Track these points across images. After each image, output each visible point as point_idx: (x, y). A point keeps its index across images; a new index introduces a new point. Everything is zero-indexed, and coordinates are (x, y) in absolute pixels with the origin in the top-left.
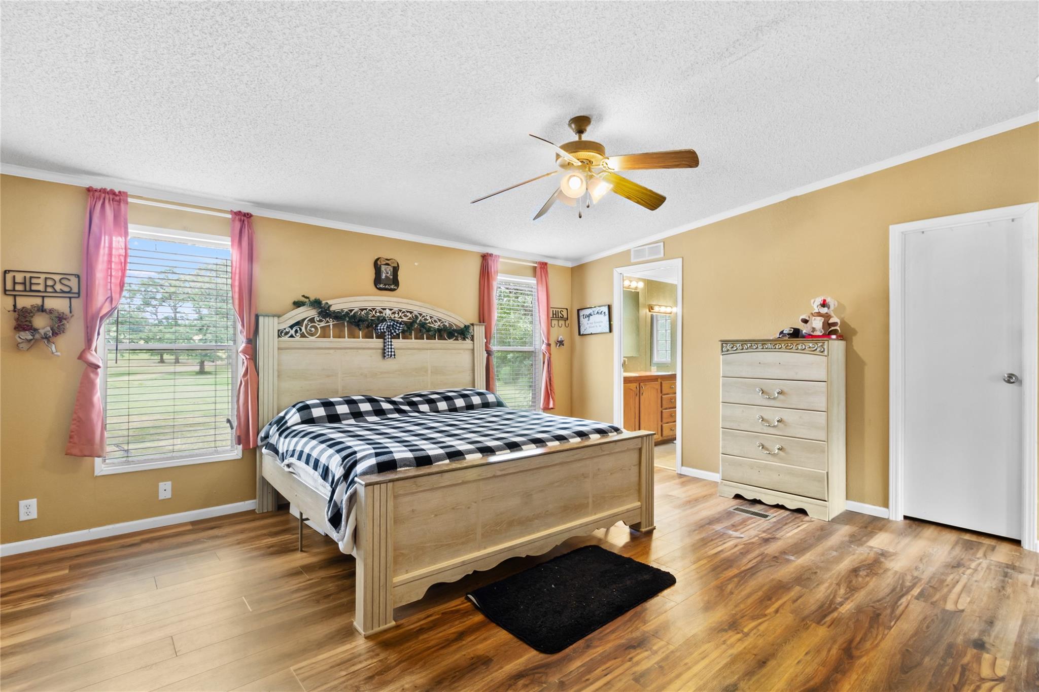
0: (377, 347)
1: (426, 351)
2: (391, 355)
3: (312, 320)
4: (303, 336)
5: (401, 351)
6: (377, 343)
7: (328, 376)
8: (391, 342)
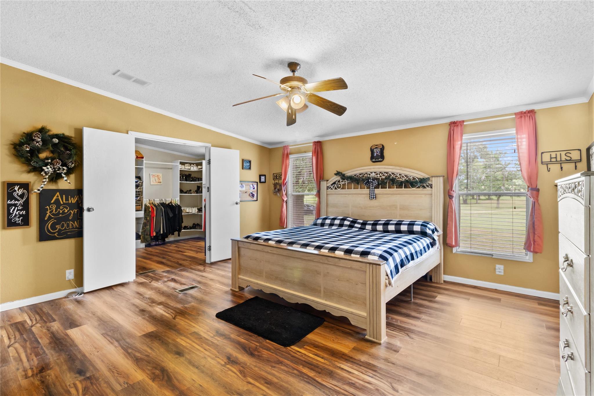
0: (366, 193)
1: (396, 195)
2: (374, 198)
3: (339, 181)
4: (336, 189)
5: (381, 195)
6: (366, 191)
7: (345, 207)
8: (374, 190)
